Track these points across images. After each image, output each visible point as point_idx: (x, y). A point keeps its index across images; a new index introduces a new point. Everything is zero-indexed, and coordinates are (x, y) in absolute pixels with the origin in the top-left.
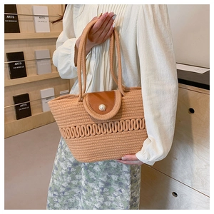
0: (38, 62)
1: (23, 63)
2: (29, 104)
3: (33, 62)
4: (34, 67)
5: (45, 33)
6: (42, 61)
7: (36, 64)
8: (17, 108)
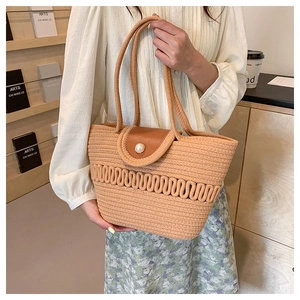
0: (44, 84)
1: (23, 87)
2: (36, 149)
3: (36, 84)
4: (38, 91)
5: (50, 38)
6: (50, 81)
7: (41, 86)
8: (20, 156)
